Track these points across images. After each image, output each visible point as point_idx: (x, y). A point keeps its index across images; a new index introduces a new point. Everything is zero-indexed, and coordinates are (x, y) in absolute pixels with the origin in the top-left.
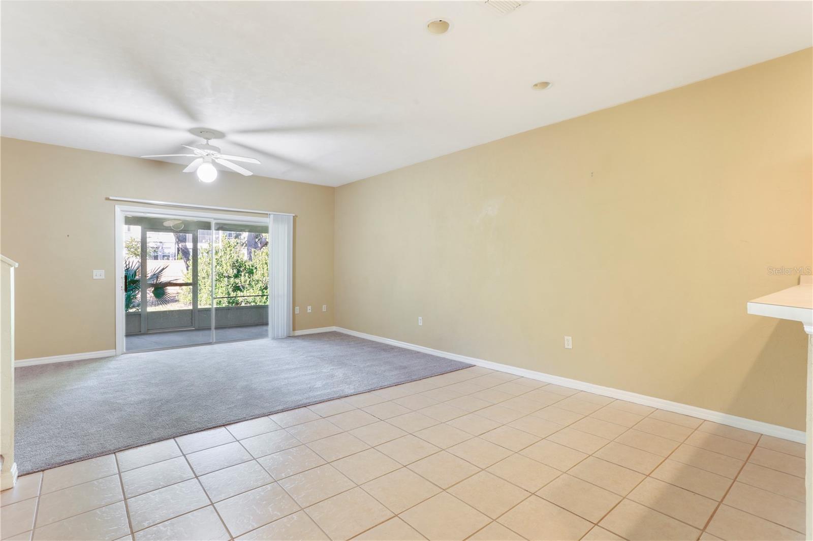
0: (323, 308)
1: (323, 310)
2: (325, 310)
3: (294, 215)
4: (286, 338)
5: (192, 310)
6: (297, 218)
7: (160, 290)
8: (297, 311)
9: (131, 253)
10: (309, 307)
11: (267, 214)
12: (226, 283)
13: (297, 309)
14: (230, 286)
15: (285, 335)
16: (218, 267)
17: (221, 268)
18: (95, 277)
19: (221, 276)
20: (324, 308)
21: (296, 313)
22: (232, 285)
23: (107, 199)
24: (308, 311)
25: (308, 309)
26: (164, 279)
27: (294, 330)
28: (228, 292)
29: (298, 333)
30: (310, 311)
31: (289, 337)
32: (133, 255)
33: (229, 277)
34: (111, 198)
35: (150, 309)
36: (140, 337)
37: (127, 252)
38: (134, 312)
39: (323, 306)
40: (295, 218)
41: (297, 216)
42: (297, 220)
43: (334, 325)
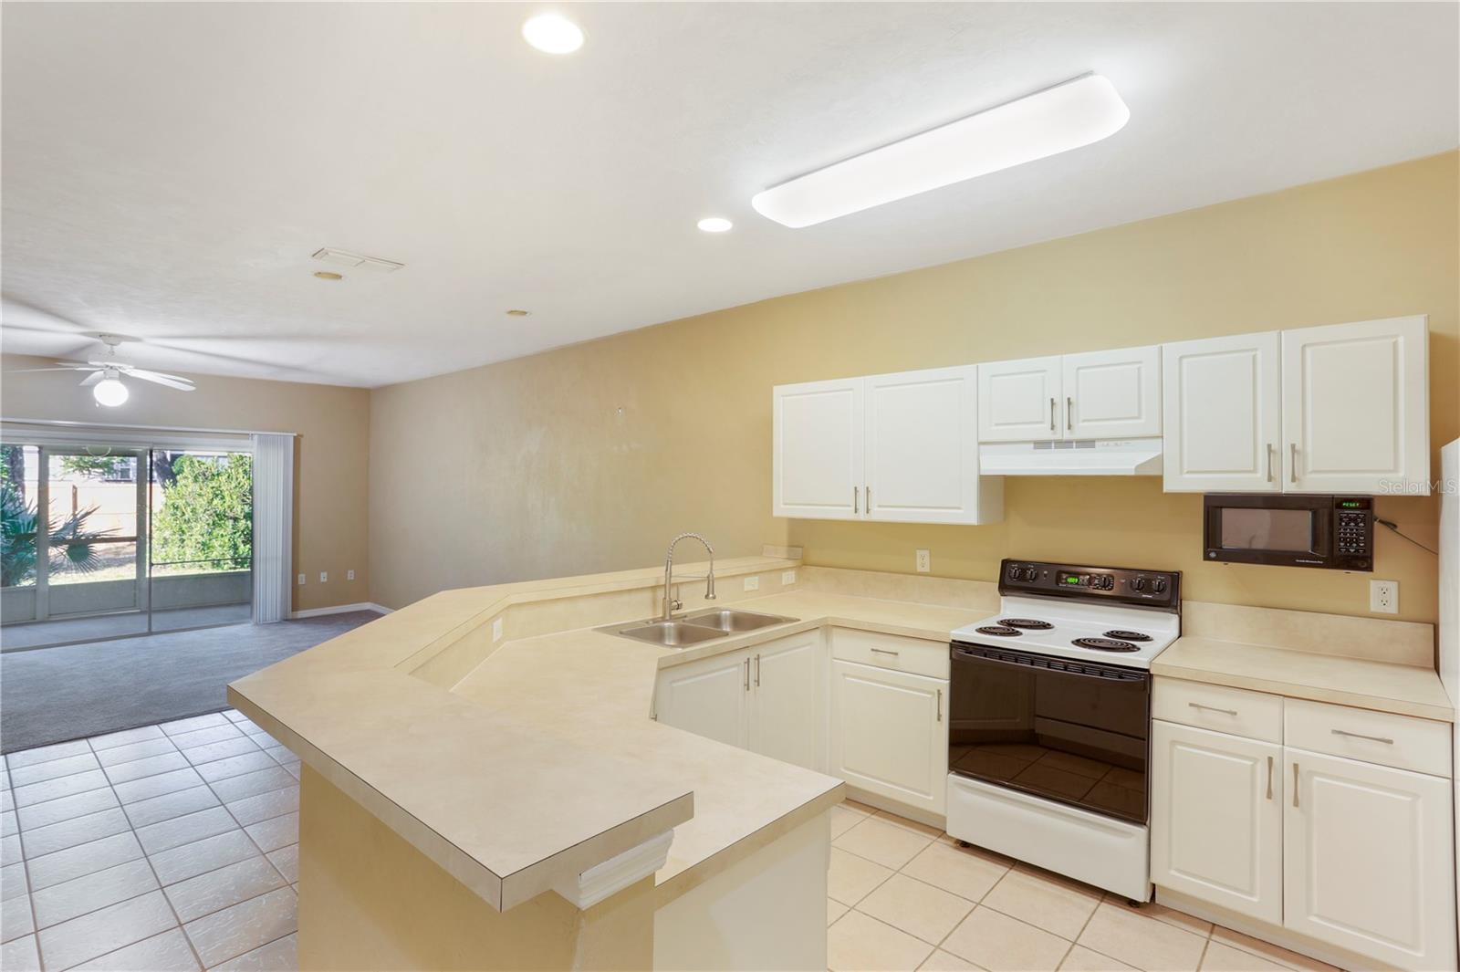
0: (349, 575)
1: (349, 578)
3: (295, 435)
4: (280, 622)
5: (135, 581)
6: (303, 439)
7: (80, 550)
8: (302, 578)
9: (70, 464)
10: (324, 575)
11: (248, 435)
12: (230, 530)
14: (238, 534)
15: (278, 617)
16: (215, 502)
17: (222, 502)
19: (221, 516)
20: (351, 575)
22: (243, 532)
24: (321, 581)
25: (322, 577)
26: (88, 528)
27: (295, 608)
28: (235, 545)
29: (302, 614)
30: (326, 580)
31: (286, 620)
32: (75, 468)
33: (236, 519)
35: (57, 580)
36: (30, 627)
37: (63, 463)
38: (30, 586)
39: (349, 572)
40: (297, 440)
41: (302, 436)
42: (303, 441)
43: (368, 601)
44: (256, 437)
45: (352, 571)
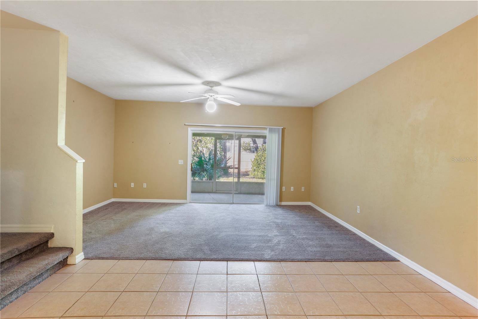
2: (304, 190)
3: (283, 128)
4: (275, 206)
6: (285, 130)
8: (284, 189)
10: (292, 188)
11: (265, 128)
13: (284, 188)
15: (274, 204)
18: (179, 164)
20: (303, 189)
21: (283, 190)
23: (185, 125)
24: (291, 190)
25: (291, 189)
27: (281, 200)
29: (283, 203)
30: (293, 190)
31: (277, 206)
34: (186, 124)
39: (302, 188)
40: (283, 130)
41: (285, 128)
42: (286, 131)
43: (309, 201)
44: (268, 129)
45: (304, 188)
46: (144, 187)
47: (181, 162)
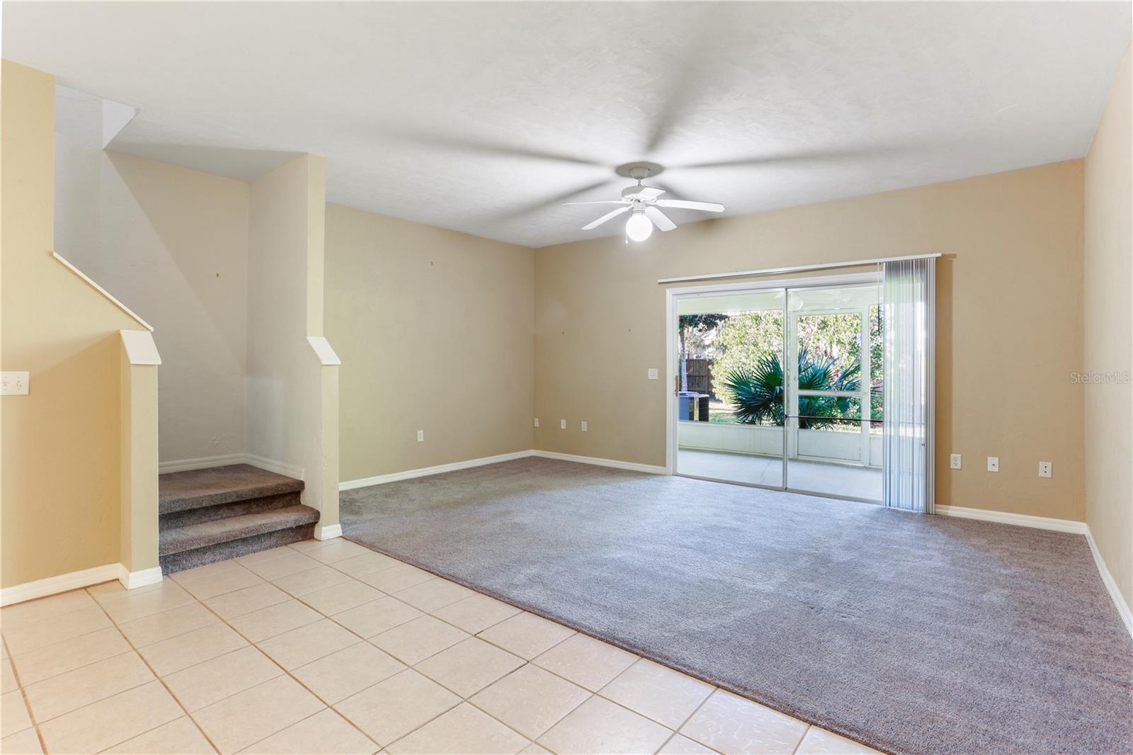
2: (1048, 475)
3: (939, 255)
6: (948, 261)
11: (876, 264)
13: (955, 458)
18: (650, 378)
20: (1045, 470)
21: (952, 467)
34: (659, 281)
40: (941, 263)
41: (948, 257)
42: (950, 265)
44: (884, 267)
45: (1049, 464)
46: (583, 430)
47: (653, 374)
